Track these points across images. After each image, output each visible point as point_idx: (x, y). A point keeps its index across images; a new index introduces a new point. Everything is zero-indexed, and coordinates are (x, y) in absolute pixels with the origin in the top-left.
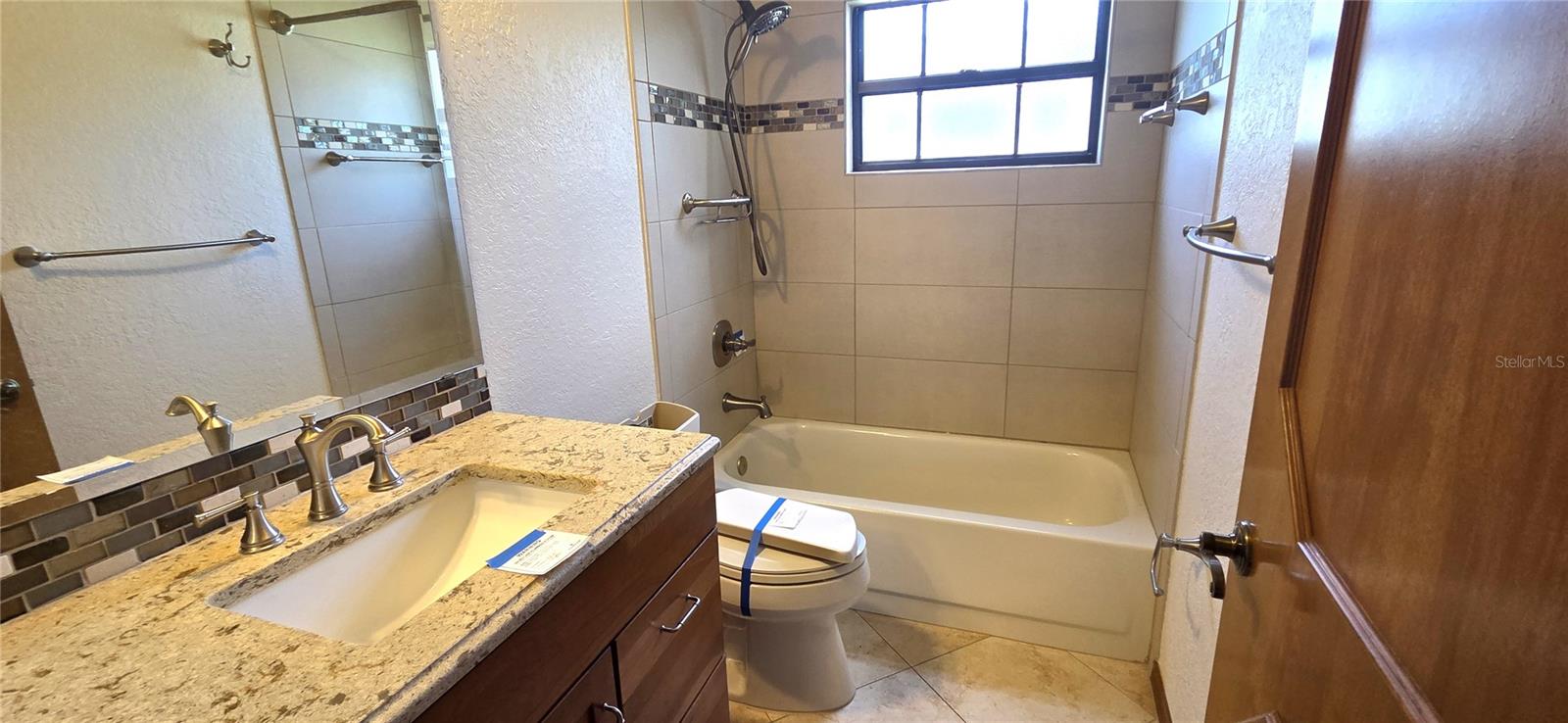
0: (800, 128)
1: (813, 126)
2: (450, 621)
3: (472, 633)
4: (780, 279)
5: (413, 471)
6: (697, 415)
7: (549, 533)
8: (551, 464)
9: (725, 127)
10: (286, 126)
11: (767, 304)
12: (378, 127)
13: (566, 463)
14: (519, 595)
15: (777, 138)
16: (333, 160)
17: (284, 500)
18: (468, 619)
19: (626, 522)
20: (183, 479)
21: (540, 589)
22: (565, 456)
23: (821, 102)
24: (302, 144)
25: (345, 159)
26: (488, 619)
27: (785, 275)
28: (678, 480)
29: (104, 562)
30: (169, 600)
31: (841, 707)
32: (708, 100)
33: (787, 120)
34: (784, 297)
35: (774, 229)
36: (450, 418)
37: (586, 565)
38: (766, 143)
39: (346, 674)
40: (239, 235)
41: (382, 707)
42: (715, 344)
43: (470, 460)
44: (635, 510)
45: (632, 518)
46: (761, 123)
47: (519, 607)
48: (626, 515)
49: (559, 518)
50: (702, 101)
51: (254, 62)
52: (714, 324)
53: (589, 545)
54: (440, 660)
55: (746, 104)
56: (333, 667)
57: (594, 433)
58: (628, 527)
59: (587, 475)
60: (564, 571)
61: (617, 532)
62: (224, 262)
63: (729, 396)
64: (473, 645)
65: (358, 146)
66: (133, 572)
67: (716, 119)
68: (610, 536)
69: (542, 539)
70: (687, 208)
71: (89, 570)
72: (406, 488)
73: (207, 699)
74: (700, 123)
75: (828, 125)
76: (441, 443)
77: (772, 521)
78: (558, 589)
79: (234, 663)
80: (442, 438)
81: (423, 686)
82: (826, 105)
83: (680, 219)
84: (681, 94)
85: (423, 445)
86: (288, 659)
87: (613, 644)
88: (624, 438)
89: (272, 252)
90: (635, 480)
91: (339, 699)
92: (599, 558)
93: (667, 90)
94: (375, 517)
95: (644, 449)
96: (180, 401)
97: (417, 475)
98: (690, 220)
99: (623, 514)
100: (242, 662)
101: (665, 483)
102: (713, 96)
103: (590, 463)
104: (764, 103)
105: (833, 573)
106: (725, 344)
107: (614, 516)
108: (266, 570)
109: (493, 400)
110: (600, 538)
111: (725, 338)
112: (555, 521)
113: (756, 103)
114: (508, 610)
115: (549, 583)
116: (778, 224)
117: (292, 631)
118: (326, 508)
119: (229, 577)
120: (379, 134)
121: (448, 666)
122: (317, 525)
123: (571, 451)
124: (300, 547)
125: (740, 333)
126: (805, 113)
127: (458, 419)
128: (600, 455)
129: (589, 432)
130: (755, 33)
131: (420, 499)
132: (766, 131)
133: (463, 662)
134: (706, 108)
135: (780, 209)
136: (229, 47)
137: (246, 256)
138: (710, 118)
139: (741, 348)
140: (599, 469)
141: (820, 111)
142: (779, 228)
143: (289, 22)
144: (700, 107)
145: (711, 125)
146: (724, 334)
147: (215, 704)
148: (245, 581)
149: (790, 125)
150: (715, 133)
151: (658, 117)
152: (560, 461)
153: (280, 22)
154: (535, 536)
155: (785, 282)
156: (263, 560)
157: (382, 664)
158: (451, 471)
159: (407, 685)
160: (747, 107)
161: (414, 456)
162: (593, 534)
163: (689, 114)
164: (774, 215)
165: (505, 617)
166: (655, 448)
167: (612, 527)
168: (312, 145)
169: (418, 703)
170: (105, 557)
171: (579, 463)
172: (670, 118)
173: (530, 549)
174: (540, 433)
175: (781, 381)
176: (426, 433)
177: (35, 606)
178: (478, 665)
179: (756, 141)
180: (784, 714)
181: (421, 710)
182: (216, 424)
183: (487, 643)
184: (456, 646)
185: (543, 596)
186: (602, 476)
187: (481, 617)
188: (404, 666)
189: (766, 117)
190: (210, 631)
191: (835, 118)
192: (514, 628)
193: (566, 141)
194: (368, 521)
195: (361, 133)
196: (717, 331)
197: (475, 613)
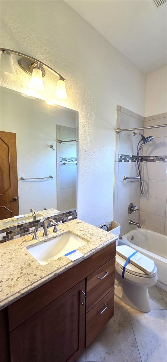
0: (155, 162)
1: (158, 161)
2: (55, 265)
3: (58, 269)
4: (147, 195)
5: (61, 229)
6: (120, 226)
7: (77, 251)
8: (83, 234)
9: (136, 161)
10: (58, 158)
11: (143, 201)
12: (72, 158)
13: (86, 235)
14: (68, 264)
15: (149, 164)
16: (64, 164)
17: (41, 230)
18: (58, 266)
19: (92, 253)
20: (28, 224)
21: (72, 264)
22: (86, 233)
23: (161, 156)
24: (60, 161)
25: (66, 164)
26: (61, 267)
27: (148, 194)
28: (106, 245)
29: (16, 236)
30: (21, 245)
31: (146, 313)
32: (133, 156)
33: (152, 160)
34: (148, 200)
35: (147, 183)
36: (69, 219)
37: (82, 261)
38: (146, 165)
39: (38, 270)
40: (49, 176)
41: (40, 279)
42: (129, 208)
43: (70, 229)
44: (95, 251)
45: (94, 252)
46: (146, 160)
47: (67, 266)
48: (93, 251)
49: (80, 248)
50: (131, 156)
51: (56, 149)
52: (129, 204)
53: (83, 256)
54: (51, 273)
55: (143, 156)
56: (36, 268)
57: (94, 229)
58: (93, 254)
59: (89, 239)
60: (77, 261)
61: (90, 255)
62: (46, 181)
63: (131, 221)
64: (57, 272)
65: (69, 161)
66: (19, 238)
67: (134, 160)
68: (88, 255)
69: (76, 252)
70: (125, 179)
71: (14, 237)
72: (59, 233)
73: (20, 267)
74: (130, 161)
75: (162, 161)
76: (66, 224)
77: (133, 257)
78: (75, 265)
79: (25, 261)
80: (67, 223)
81: (47, 278)
82: (162, 157)
83: (123, 181)
84: (126, 156)
85: (64, 224)
86: (32, 264)
87: (86, 278)
88: (99, 232)
89: (53, 179)
90: (97, 243)
91: (35, 275)
92: (85, 260)
93: (123, 155)
94: (52, 238)
95: (102, 235)
96: (31, 210)
97: (61, 230)
98: (125, 181)
99: (92, 251)
100: (26, 262)
101: (103, 246)
102: (134, 155)
103: (90, 236)
104: (147, 156)
105: (146, 276)
106: (131, 209)
107: (90, 251)
108: (34, 244)
109: (78, 216)
110: (86, 255)
111: (131, 207)
112: (79, 249)
113: (145, 156)
114: (65, 267)
115: (74, 263)
116: (148, 182)
117: (34, 258)
118: (45, 234)
119: (29, 244)
120: (72, 159)
121: (52, 275)
122: (44, 237)
123: (88, 232)
124: (40, 241)
125: (136, 207)
126: (157, 158)
127: (71, 219)
128: (92, 235)
129: (93, 228)
130: (145, 143)
131: (60, 235)
132: (147, 162)
133: (54, 275)
134: (132, 158)
135: (148, 179)
136: (53, 146)
137: (49, 180)
138: (133, 160)
139: (135, 210)
140: (91, 238)
141: (160, 158)
142: (148, 183)
143: (62, 142)
144: (131, 158)
145: (133, 161)
146: (131, 206)
147: (20, 268)
148: (31, 245)
149: (153, 161)
150: (134, 163)
151: (121, 161)
152: (85, 234)
153: (60, 142)
154: (75, 251)
155: (148, 196)
156: (35, 242)
157: (43, 270)
158: (66, 231)
159: (45, 277)
160: (143, 157)
161: (62, 226)
162: (84, 254)
163: (128, 159)
164: (147, 180)
165: (64, 268)
166: (104, 236)
167: (89, 254)
168: (62, 161)
169: (46, 281)
170: (16, 235)
171: (88, 236)
172: (123, 161)
173: (73, 254)
174: (84, 226)
175: (145, 219)
176: (65, 221)
177: (7, 241)
178: (57, 276)
179: (144, 164)
180: (130, 307)
181: (46, 282)
182: (35, 215)
183: (60, 272)
184: (54, 271)
185: (72, 265)
186: (91, 240)
187: (60, 267)
188: (46, 272)
189: (147, 159)
190: (24, 254)
191: (164, 160)
192: (65, 271)
193: (100, 167)
194: (51, 238)
195: (70, 159)
196: (129, 205)
197: (59, 265)
